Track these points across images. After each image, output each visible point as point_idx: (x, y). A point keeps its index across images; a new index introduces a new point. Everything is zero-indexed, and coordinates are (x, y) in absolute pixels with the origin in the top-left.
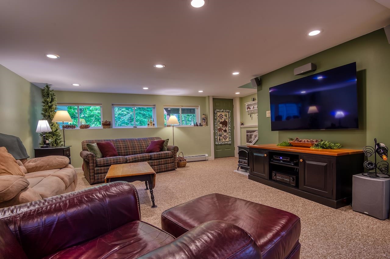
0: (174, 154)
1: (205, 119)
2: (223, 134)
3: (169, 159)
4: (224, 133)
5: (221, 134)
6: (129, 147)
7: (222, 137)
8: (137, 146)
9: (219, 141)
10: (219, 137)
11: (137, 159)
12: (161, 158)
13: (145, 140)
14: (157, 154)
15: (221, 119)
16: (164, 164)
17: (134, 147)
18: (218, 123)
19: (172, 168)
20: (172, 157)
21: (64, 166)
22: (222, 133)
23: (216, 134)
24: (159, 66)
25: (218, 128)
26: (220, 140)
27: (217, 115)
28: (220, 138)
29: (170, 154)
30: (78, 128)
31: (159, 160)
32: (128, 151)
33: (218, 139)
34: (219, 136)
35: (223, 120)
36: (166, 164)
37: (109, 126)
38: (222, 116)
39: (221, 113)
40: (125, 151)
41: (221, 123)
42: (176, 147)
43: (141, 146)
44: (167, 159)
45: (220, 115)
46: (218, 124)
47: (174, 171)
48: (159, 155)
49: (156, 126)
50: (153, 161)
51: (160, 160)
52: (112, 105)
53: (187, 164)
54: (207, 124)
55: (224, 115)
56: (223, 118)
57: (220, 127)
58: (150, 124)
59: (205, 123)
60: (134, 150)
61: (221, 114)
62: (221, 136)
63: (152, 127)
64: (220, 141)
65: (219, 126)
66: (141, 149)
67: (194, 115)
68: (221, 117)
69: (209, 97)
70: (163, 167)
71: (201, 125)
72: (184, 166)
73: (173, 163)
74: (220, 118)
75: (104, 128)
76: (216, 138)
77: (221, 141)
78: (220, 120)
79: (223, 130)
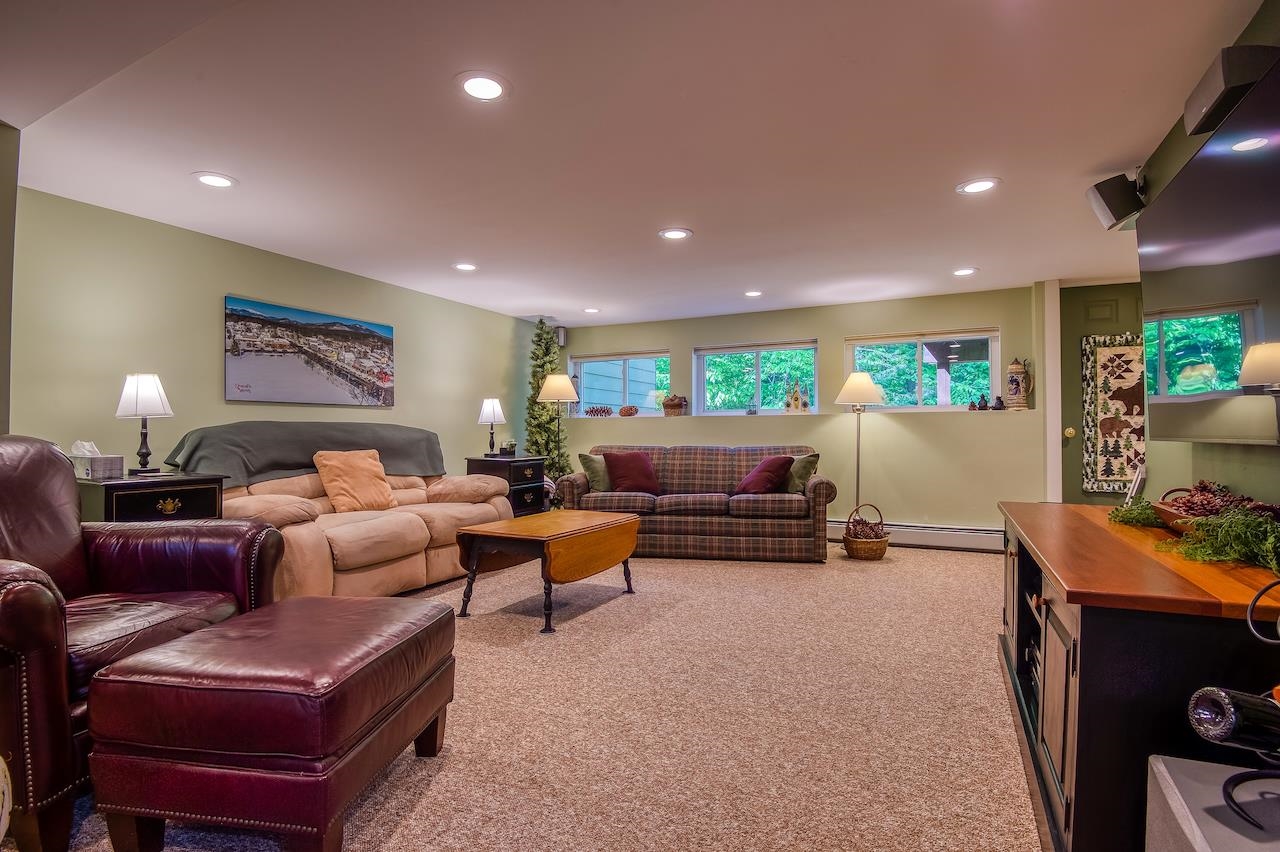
0: (814, 507)
1: (1023, 383)
2: (1128, 447)
3: (794, 522)
4: (1134, 443)
5: (1117, 446)
6: (695, 471)
7: (1123, 460)
8: (720, 469)
9: (1104, 478)
10: (1102, 460)
11: (683, 507)
12: (760, 513)
13: (751, 453)
14: (748, 501)
15: (1120, 377)
16: (773, 535)
17: (710, 472)
18: (1101, 396)
19: (804, 554)
20: (807, 517)
21: (482, 498)
22: (1122, 443)
23: (1089, 445)
24: (675, 235)
25: (1101, 416)
26: (1108, 471)
27: (1095, 362)
28: (1108, 464)
29: (795, 505)
30: (616, 414)
31: (754, 521)
32: (691, 481)
33: (1101, 467)
34: (1105, 451)
35: (1130, 381)
36: (781, 535)
37: (677, 411)
38: (1128, 362)
39: (1119, 350)
40: (683, 482)
41: (1118, 395)
42: (823, 483)
43: (734, 472)
44: (785, 522)
45: (1111, 360)
46: (1100, 401)
47: (817, 565)
48: (756, 505)
49: (813, 410)
50: (734, 520)
51: (760, 521)
52: (696, 350)
53: (890, 552)
54: (1030, 401)
55: (1137, 358)
56: (1128, 370)
57: (1109, 415)
58: (792, 402)
59: (1020, 397)
60: (709, 482)
61: (1119, 356)
62: (1116, 453)
63: (799, 412)
64: (1111, 478)
65: (1106, 410)
66: (732, 478)
67: (985, 364)
68: (1119, 366)
69: (1040, 285)
70: (769, 546)
71: (1000, 405)
72: (876, 556)
73: (807, 535)
74: (1112, 373)
75: (667, 414)
76: (1085, 461)
77: (1118, 477)
78: (1114, 384)
79: (1128, 425)
